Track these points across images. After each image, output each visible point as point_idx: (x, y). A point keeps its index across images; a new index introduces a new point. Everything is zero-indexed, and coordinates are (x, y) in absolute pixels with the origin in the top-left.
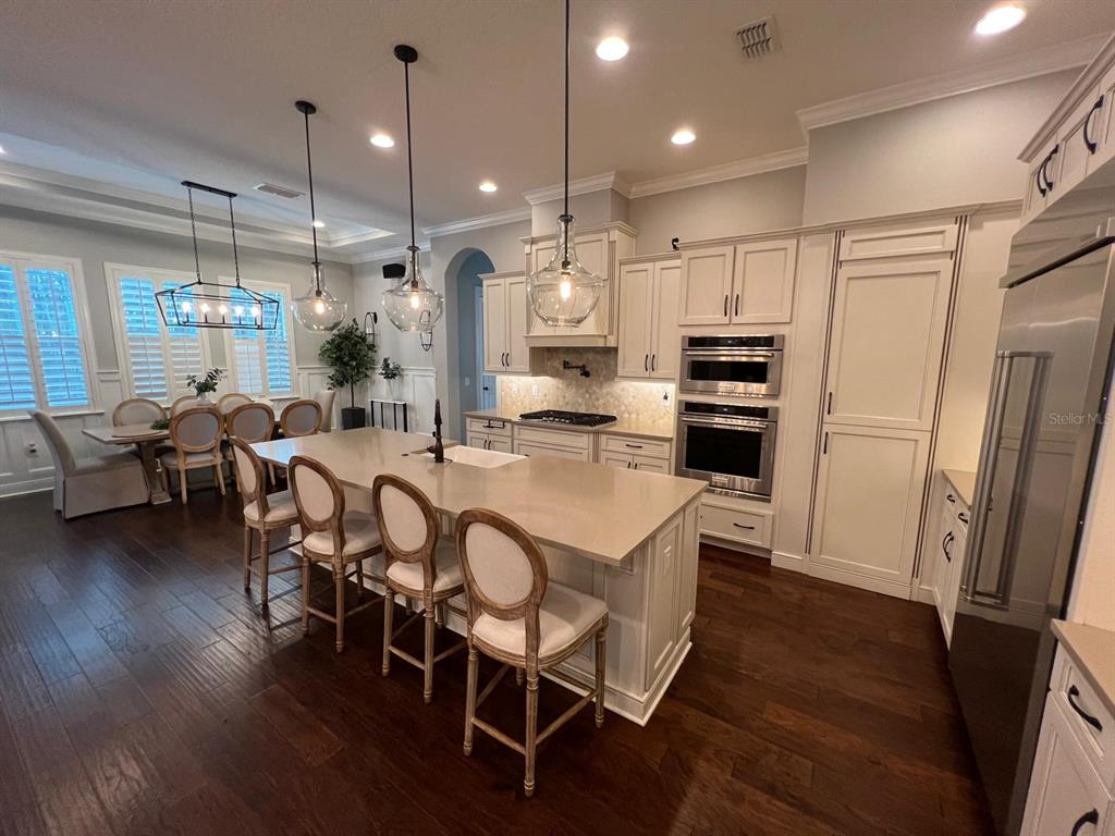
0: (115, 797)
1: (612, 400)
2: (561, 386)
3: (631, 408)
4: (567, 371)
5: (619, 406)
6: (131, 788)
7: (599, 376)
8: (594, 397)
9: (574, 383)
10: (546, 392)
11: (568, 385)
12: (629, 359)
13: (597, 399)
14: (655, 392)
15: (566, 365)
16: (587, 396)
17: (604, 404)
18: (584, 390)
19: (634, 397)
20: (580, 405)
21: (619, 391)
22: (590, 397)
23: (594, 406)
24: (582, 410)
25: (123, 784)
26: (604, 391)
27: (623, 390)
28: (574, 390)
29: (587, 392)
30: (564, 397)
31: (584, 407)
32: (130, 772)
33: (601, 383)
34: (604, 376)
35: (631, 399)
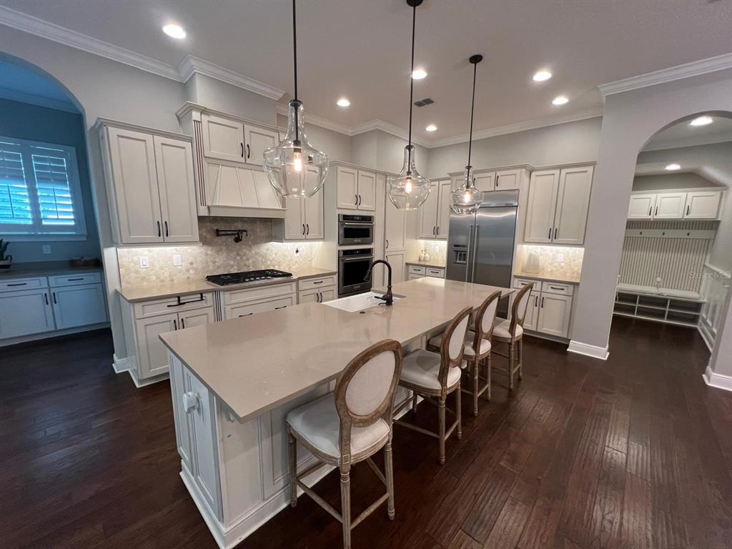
0: (614, 510)
1: (260, 258)
2: (209, 252)
3: (274, 263)
4: (217, 239)
5: (266, 262)
6: (605, 504)
7: (248, 241)
8: (244, 258)
9: (224, 248)
10: (191, 259)
11: (218, 251)
12: (292, 226)
13: (248, 259)
14: (289, 248)
15: (218, 233)
16: (238, 258)
17: (254, 262)
18: (235, 253)
19: (276, 254)
20: (232, 266)
21: (264, 251)
22: (241, 258)
23: (245, 265)
24: (234, 271)
25: (607, 511)
26: (253, 252)
27: (268, 250)
28: (225, 255)
29: (238, 254)
30: (214, 262)
31: (236, 267)
32: (599, 513)
33: (250, 246)
34: (252, 241)
35: (274, 256)
